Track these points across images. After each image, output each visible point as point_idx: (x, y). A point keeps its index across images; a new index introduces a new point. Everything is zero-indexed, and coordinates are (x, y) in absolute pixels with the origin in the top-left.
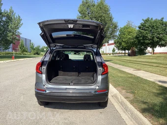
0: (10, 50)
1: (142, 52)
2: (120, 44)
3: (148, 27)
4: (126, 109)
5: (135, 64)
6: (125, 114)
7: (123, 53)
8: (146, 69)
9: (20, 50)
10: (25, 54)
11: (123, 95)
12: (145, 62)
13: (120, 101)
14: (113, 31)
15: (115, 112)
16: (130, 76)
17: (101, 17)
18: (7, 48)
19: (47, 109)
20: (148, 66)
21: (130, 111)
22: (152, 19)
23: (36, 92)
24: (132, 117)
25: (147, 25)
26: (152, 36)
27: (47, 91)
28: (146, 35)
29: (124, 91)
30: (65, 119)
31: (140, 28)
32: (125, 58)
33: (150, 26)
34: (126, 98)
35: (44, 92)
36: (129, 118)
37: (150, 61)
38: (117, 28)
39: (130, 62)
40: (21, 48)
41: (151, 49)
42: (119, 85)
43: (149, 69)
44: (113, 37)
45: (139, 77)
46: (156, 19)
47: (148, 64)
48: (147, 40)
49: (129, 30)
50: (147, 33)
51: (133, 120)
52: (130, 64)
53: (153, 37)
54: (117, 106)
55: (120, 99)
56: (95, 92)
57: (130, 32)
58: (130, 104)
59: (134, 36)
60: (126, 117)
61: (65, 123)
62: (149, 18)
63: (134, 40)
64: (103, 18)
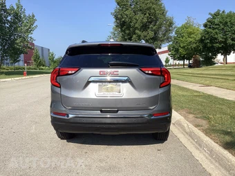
0: (21, 64)
1: (209, 62)
2: (177, 50)
3: (218, 25)
4: (200, 144)
5: (200, 79)
6: (198, 152)
7: (181, 65)
8: (219, 84)
9: (34, 63)
10: (42, 69)
11: (190, 122)
12: (216, 75)
13: (188, 130)
14: (168, 31)
15: (182, 148)
16: (196, 94)
17: (149, 9)
18: (16, 61)
19: (72, 145)
20: (222, 81)
21: (207, 146)
22: (223, 12)
23: (51, 117)
24: (212, 157)
25: (217, 21)
26: (225, 37)
27: (71, 116)
28: (216, 36)
29: (191, 116)
30: (101, 161)
31: (205, 26)
32: (185, 71)
33: (221, 22)
34: (197, 126)
35: (66, 118)
36: (207, 158)
37: (223, 73)
38: (173, 26)
39: (194, 75)
40: (35, 60)
41: (223, 57)
42: (182, 108)
43: (223, 84)
44: (168, 39)
45: (212, 96)
46: (230, 12)
47: (220, 77)
48: (217, 43)
49: (190, 30)
50: (216, 33)
51: (214, 161)
52: (193, 79)
53: (226, 39)
54: (184, 139)
55: (187, 128)
56: (151, 115)
57: (190, 33)
58: (205, 136)
59: (197, 39)
60: (202, 156)
61: (101, 167)
62: (219, 10)
63: (198, 44)
64: (153, 11)
